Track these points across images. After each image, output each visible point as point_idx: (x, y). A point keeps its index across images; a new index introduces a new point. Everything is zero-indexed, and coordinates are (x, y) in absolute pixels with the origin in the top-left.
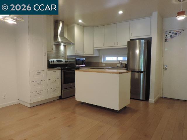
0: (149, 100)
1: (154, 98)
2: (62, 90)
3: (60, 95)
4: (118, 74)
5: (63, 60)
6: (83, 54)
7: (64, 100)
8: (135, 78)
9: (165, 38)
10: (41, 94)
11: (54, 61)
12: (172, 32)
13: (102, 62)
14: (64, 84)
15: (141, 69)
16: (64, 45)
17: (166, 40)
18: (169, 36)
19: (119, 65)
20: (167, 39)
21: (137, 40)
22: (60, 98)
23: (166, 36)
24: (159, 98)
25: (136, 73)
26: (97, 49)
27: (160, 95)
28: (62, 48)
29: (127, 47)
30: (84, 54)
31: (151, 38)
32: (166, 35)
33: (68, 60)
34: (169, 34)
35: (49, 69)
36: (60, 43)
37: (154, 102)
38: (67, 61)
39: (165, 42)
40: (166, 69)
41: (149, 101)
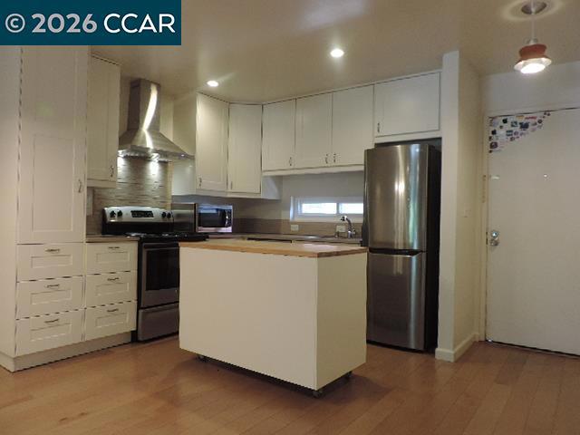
0: (437, 350)
1: (455, 346)
2: (141, 311)
3: (134, 329)
4: (315, 260)
5: (157, 211)
6: (227, 193)
7: (148, 344)
8: (395, 272)
9: (490, 138)
10: (58, 325)
11: (120, 214)
12: (510, 120)
13: (288, 220)
14: (147, 289)
15: (413, 244)
16: (160, 162)
17: (494, 146)
18: (501, 133)
19: (341, 229)
20: (498, 141)
21: (399, 147)
22: (134, 338)
23: (494, 132)
24: (475, 342)
25: (395, 256)
26: (273, 177)
27: (477, 333)
28: (154, 169)
29: (362, 168)
30: (230, 190)
31: (440, 139)
32: (492, 129)
33: (176, 211)
34: (501, 127)
35: (92, 239)
36: (148, 154)
37: (452, 360)
38: (169, 215)
39: (491, 151)
40: (496, 244)
41: (436, 354)
